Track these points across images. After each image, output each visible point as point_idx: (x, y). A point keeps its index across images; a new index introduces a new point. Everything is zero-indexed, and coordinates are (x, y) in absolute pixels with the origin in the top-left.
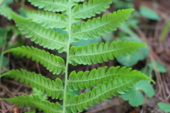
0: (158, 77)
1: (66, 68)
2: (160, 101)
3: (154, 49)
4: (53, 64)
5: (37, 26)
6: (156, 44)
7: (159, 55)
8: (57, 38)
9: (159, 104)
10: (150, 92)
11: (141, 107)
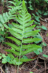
0: (44, 47)
1: (21, 44)
2: (44, 54)
3: (44, 39)
4: (18, 42)
5: (15, 32)
6: (45, 37)
7: (45, 41)
8: (20, 36)
9: (43, 55)
10: (41, 51)
11: (39, 55)
